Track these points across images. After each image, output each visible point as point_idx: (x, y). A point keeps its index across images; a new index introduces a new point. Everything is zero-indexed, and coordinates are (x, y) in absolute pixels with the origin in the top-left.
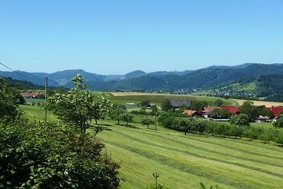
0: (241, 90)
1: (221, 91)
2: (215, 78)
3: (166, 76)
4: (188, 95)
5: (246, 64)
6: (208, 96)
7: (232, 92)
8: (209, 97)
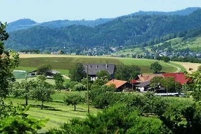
0: (185, 47)
1: (154, 50)
2: (145, 30)
3: (69, 27)
4: (104, 57)
5: (189, 9)
6: (134, 57)
7: (170, 51)
8: (136, 59)
